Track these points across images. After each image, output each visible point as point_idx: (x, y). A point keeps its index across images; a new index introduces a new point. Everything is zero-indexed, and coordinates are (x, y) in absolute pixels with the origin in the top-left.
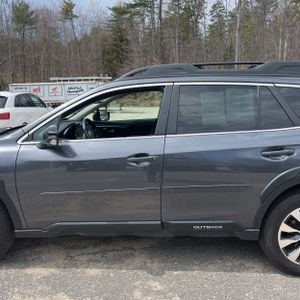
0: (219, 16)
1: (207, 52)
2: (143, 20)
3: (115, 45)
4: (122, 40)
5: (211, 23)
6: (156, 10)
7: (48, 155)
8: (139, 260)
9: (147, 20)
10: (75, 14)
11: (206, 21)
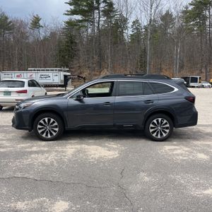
0: (137, 29)
1: (129, 53)
2: (87, 30)
3: (68, 46)
4: (72, 43)
5: (132, 33)
6: (96, 25)
7: (77, 103)
8: (105, 139)
9: (89, 30)
10: (41, 24)
11: (129, 32)
